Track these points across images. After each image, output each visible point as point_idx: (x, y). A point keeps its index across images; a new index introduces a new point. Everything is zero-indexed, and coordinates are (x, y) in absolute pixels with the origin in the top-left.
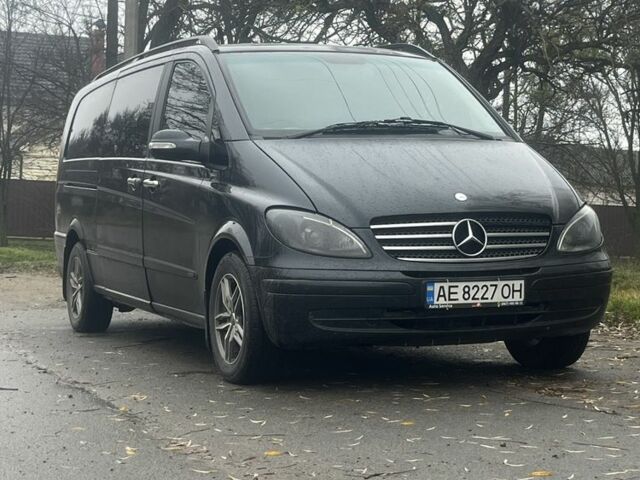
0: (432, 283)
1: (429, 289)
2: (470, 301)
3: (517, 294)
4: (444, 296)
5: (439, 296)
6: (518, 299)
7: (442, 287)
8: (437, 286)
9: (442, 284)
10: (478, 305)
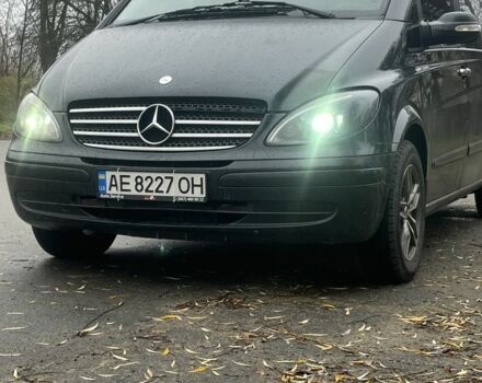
0: (104, 171)
1: (101, 177)
2: (143, 193)
3: (197, 190)
4: (116, 185)
5: (111, 185)
6: (198, 195)
7: (113, 176)
8: (109, 174)
9: (113, 173)
10: (152, 198)
